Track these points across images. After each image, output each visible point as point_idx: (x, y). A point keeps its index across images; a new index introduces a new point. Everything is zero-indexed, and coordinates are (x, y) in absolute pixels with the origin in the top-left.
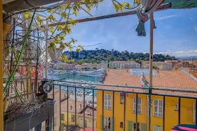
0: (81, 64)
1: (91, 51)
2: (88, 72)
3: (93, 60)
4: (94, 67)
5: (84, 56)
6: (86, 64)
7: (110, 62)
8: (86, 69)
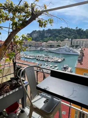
0: (47, 42)
1: (56, 30)
2: (53, 49)
3: (57, 38)
4: (58, 44)
5: (50, 35)
6: (51, 42)
7: (73, 40)
8: (51, 46)
